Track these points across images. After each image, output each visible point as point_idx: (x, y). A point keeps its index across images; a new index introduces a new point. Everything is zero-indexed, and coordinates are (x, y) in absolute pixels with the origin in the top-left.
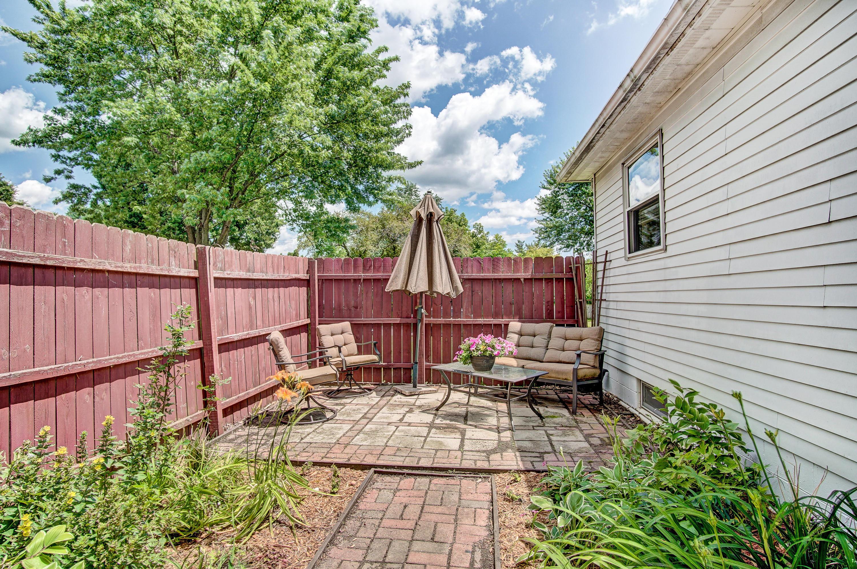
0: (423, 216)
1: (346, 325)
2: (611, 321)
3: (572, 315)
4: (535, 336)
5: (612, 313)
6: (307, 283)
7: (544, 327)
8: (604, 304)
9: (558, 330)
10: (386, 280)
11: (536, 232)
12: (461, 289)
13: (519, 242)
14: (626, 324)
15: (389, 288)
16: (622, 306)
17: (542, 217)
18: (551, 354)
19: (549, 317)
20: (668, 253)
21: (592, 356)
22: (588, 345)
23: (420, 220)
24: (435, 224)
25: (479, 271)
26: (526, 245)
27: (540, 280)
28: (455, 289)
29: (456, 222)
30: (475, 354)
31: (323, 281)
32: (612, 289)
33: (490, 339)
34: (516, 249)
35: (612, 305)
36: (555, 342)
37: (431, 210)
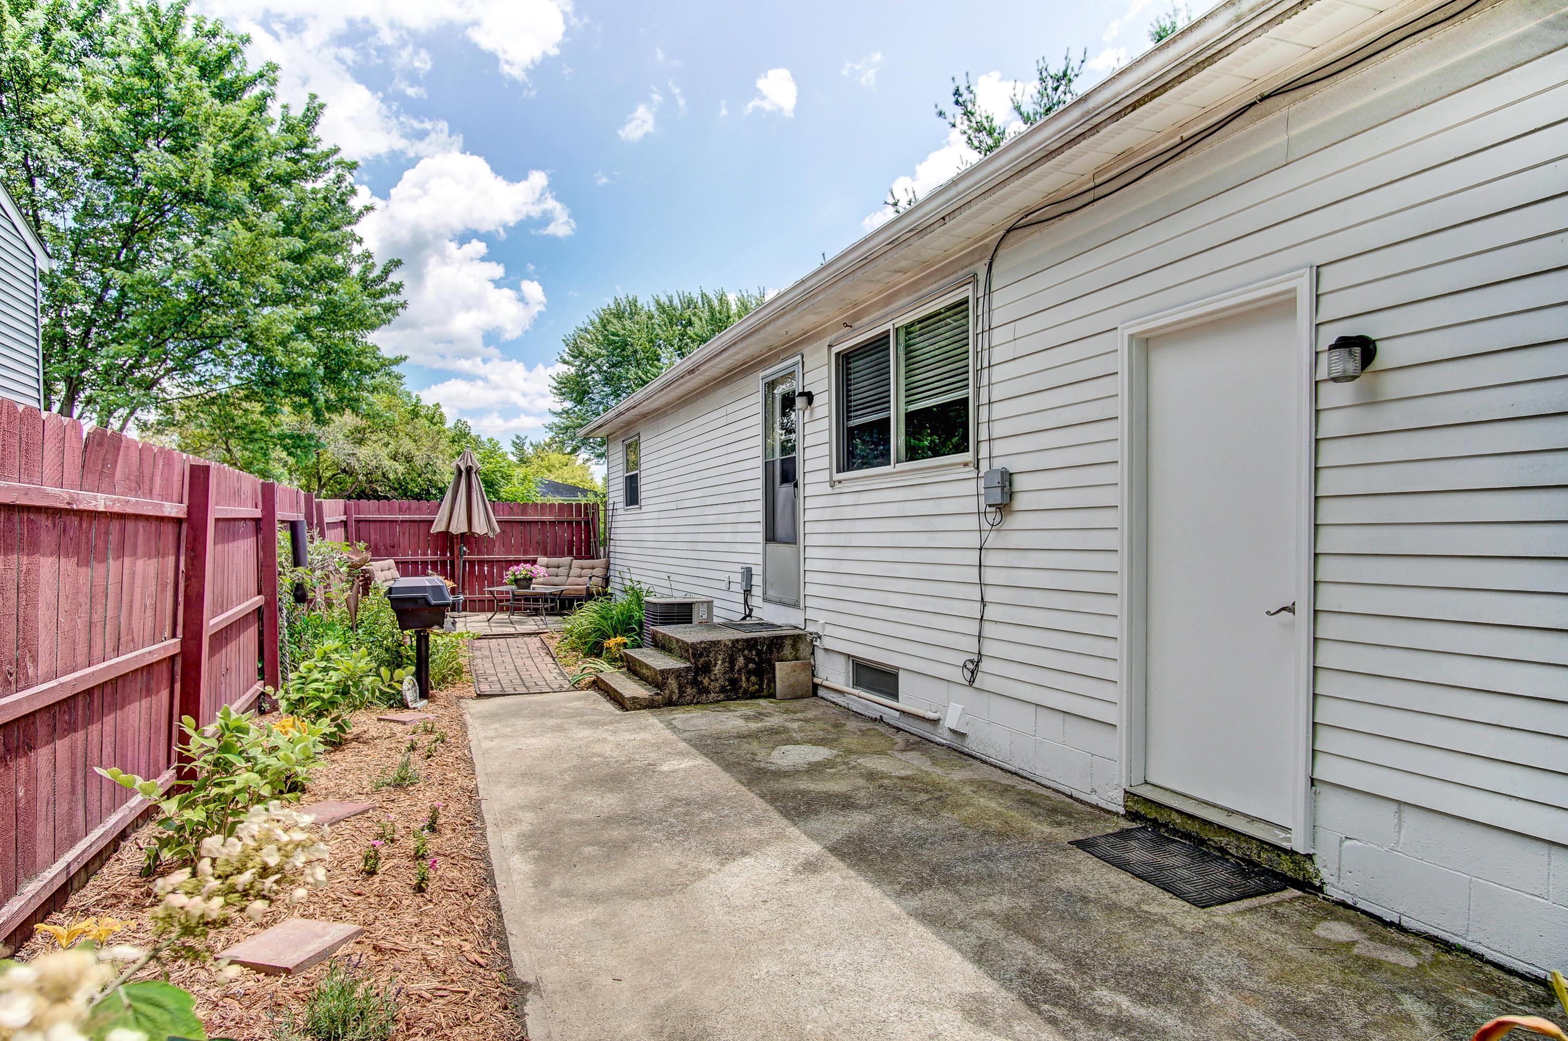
0: (463, 468)
1: (391, 562)
2: (618, 555)
3: (588, 551)
4: (558, 567)
5: (618, 549)
6: (345, 524)
7: (567, 560)
8: (612, 543)
9: (576, 563)
10: (432, 522)
11: (551, 429)
12: (498, 530)
13: (518, 437)
14: (629, 557)
15: (434, 530)
16: (623, 543)
17: (558, 408)
18: (571, 580)
19: (570, 553)
20: (642, 511)
21: (600, 579)
22: (599, 572)
23: (460, 471)
24: (473, 475)
25: (510, 514)
26: (531, 444)
27: (563, 522)
28: (493, 530)
29: (426, 417)
30: (519, 577)
31: (358, 521)
32: (618, 531)
33: (528, 566)
34: (513, 450)
35: (618, 543)
36: (575, 571)
37: (470, 464)
